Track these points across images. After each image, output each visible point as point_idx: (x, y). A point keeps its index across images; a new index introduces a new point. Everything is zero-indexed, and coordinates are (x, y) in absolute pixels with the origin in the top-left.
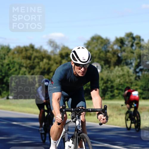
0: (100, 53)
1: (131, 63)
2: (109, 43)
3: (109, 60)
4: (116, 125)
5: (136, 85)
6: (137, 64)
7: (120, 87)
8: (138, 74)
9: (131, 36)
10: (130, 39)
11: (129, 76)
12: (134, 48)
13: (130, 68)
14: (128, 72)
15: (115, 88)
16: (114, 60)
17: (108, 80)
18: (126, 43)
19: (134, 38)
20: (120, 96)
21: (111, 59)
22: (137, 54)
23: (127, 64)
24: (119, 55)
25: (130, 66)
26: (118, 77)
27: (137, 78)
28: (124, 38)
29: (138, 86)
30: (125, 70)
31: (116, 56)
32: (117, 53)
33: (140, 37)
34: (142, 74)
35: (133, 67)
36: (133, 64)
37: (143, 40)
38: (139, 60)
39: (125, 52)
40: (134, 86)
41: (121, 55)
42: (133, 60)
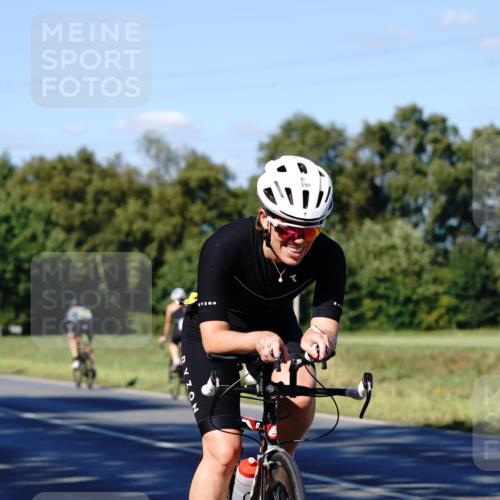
1: (419, 210)
2: (343, 143)
3: (344, 199)
5: (435, 281)
6: (438, 211)
7: (381, 290)
8: (440, 246)
9: (416, 116)
10: (411, 127)
11: (407, 251)
12: (425, 157)
13: (416, 225)
14: (406, 238)
15: (364, 292)
16: (359, 197)
18: (401, 140)
19: (424, 125)
20: (382, 318)
21: (349, 195)
22: (437, 181)
23: (405, 212)
24: (378, 181)
25: (414, 218)
26: (371, 256)
27: (440, 259)
28: (392, 125)
29: (441, 283)
30: (397, 232)
31: (365, 185)
32: (369, 175)
33: (444, 120)
34: (454, 243)
35: (424, 220)
36: (426, 212)
37: (456, 131)
38: (443, 199)
39: (397, 172)
40: (427, 283)
41: (382, 181)
42: (424, 196)
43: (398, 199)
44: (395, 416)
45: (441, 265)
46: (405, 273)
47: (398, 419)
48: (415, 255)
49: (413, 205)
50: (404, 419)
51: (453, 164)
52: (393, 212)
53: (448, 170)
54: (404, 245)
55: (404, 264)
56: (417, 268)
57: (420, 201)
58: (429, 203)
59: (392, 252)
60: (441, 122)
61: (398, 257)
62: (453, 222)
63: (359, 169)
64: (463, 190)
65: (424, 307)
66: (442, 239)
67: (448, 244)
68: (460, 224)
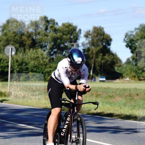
0: (15, 36)
1: (46, 46)
3: (24, 43)
4: (29, 106)
5: (50, 67)
6: (51, 47)
8: (52, 57)
12: (48, 31)
13: (44, 51)
14: (42, 55)
15: (30, 70)
17: (23, 63)
21: (26, 41)
22: (51, 38)
23: (42, 47)
25: (44, 49)
26: (32, 60)
27: (51, 61)
29: (52, 68)
31: (30, 39)
32: (32, 36)
33: (54, 21)
34: (56, 56)
35: (47, 49)
36: (48, 47)
37: (57, 24)
38: (53, 43)
39: (40, 35)
40: (48, 68)
41: (35, 38)
42: (47, 42)
44: (37, 106)
45: (52, 63)
46: (41, 65)
47: (38, 107)
48: (45, 60)
49: (44, 45)
50: (40, 107)
51: (56, 33)
52: (38, 46)
53: (55, 35)
54: (42, 57)
55: (42, 62)
57: (46, 44)
58: (49, 44)
59: (38, 58)
60: (53, 21)
61: (40, 60)
62: (56, 50)
63: (28, 34)
64: (59, 41)
66: (52, 55)
67: (54, 57)
68: (58, 51)
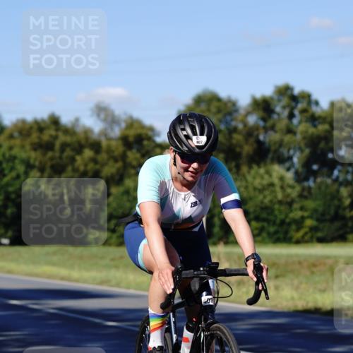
2: (237, 111)
7: (264, 215)
9: (289, 92)
10: (285, 101)
11: (282, 187)
16: (247, 149)
18: (278, 109)
19: (295, 99)
20: (264, 235)
24: (261, 138)
28: (272, 98)
30: (275, 175)
43: (276, 151)
56: (289, 200)
65: (294, 227)
